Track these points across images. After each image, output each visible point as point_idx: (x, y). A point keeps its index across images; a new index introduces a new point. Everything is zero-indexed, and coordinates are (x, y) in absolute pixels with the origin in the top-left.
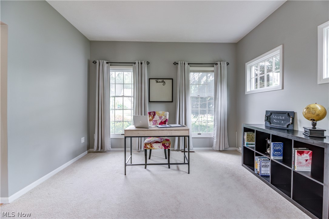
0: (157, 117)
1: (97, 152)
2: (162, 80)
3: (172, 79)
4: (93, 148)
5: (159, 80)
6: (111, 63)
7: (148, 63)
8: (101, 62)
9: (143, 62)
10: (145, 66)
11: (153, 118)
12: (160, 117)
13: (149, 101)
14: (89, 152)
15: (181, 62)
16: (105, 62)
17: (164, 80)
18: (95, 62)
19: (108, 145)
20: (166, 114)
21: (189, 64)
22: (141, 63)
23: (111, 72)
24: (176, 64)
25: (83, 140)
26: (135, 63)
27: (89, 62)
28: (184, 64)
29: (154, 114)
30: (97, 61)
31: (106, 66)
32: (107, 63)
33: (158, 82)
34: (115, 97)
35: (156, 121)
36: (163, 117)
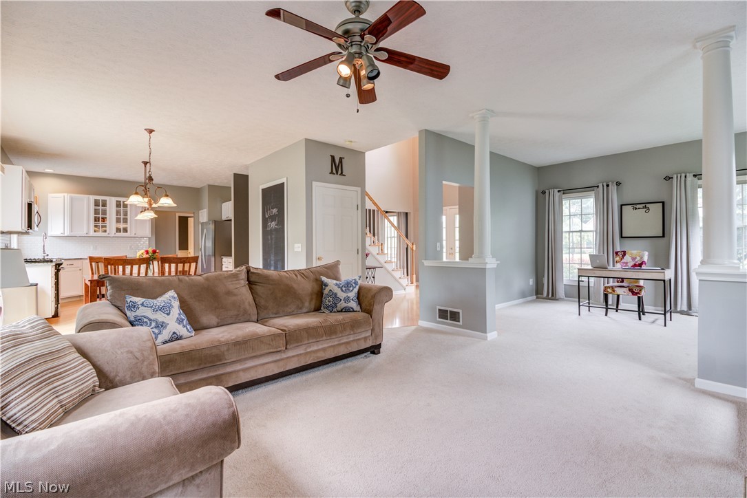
0: (627, 258)
1: (547, 298)
2: (644, 205)
3: (663, 203)
4: (542, 294)
5: (638, 206)
6: (565, 191)
7: (618, 184)
8: (552, 191)
9: (610, 184)
10: (613, 188)
11: (622, 259)
12: (634, 259)
13: (622, 237)
14: (537, 298)
15: (679, 176)
16: (556, 190)
17: (647, 205)
18: (544, 192)
19: (561, 292)
20: (644, 255)
21: (694, 175)
22: (608, 186)
23: (564, 202)
24: (668, 178)
25: (532, 282)
26: (598, 187)
27: (537, 192)
28: (686, 177)
29: (624, 254)
30: (547, 191)
31: (557, 194)
32: (559, 191)
33: (636, 209)
34: (569, 232)
35: (627, 263)
36: (638, 258)
